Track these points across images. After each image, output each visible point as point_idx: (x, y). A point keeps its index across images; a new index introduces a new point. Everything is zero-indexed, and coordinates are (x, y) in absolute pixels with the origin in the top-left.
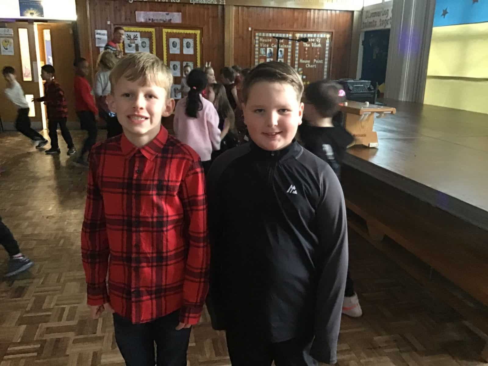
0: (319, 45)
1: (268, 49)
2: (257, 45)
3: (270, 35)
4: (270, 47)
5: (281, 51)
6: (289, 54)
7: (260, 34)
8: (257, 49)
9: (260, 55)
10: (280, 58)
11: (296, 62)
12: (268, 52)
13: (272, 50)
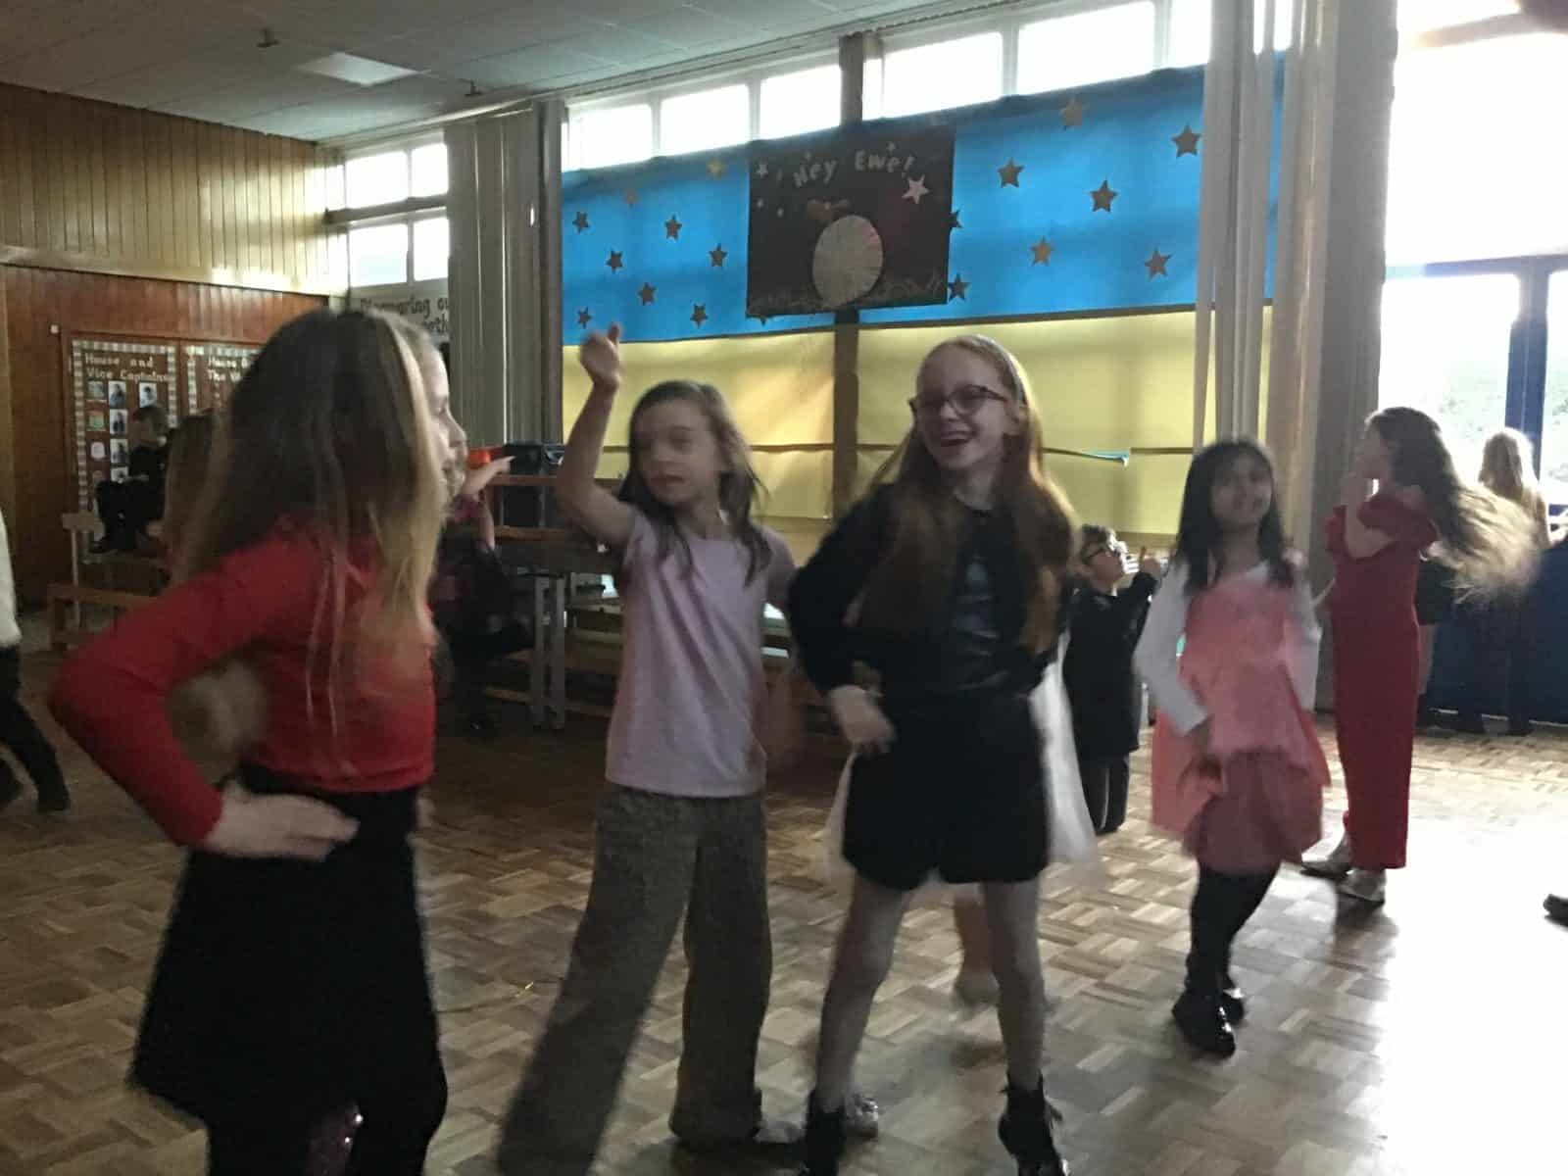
1: (112, 384)
2: (78, 374)
3: (115, 347)
5: (148, 390)
6: (172, 398)
7: (86, 344)
8: (78, 384)
9: (90, 401)
12: (111, 391)
13: (123, 386)
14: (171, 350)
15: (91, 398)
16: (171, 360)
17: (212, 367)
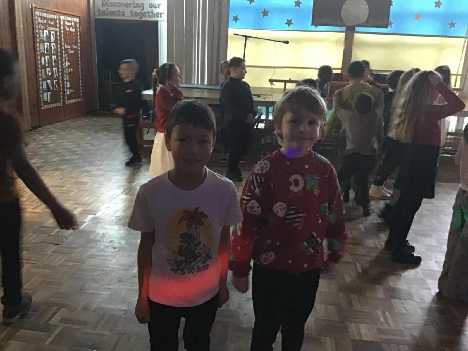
0: (74, 30)
1: (45, 31)
2: (37, 27)
3: (45, 15)
4: (46, 30)
5: (53, 34)
6: (58, 38)
7: (38, 13)
8: (37, 31)
9: (40, 39)
10: (53, 42)
11: (63, 48)
12: (45, 35)
13: (47, 32)
14: (58, 17)
15: (41, 38)
16: (58, 21)
17: (66, 25)
